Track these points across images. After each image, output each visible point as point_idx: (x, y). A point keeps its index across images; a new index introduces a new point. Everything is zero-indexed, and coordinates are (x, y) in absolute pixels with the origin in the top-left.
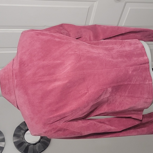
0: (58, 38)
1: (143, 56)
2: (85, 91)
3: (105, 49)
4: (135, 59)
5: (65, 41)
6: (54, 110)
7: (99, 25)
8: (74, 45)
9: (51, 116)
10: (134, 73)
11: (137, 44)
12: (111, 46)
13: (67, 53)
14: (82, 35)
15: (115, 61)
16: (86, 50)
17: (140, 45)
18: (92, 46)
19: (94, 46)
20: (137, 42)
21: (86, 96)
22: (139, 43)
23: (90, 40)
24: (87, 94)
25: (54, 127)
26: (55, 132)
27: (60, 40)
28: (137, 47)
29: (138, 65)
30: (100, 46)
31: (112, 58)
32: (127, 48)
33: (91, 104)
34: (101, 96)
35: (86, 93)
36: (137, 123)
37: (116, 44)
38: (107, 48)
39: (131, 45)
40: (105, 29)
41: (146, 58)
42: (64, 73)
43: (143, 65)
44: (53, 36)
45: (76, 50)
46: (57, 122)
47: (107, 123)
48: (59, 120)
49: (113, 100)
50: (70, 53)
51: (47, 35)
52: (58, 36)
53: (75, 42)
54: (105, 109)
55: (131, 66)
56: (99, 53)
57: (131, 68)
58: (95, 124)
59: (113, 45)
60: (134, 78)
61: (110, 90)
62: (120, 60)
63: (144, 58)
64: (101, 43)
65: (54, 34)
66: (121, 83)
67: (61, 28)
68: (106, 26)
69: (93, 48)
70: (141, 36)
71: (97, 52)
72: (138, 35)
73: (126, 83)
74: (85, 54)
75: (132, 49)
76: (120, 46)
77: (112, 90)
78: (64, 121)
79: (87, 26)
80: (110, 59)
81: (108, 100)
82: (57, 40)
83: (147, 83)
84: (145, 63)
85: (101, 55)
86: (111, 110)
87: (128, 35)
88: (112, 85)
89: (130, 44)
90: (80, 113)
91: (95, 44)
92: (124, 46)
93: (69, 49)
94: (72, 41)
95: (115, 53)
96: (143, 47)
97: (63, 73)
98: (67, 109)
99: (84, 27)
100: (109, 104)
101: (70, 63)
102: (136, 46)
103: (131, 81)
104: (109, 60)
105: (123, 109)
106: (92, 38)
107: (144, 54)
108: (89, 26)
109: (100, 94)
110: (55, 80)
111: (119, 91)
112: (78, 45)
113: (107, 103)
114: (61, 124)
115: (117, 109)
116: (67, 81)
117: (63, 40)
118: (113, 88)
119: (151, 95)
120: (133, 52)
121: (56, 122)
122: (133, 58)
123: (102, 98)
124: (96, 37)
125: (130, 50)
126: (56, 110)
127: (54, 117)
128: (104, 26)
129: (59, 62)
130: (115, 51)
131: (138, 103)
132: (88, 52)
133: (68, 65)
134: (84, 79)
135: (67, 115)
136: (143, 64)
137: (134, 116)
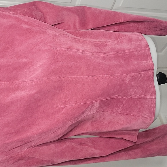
0: (27, 23)
1: (147, 59)
2: (61, 105)
3: (95, 45)
4: (136, 62)
5: (37, 29)
6: (14, 131)
7: (89, 7)
8: (50, 37)
9: (8, 141)
10: (133, 83)
11: (140, 40)
12: (103, 40)
13: (38, 48)
14: (63, 20)
15: (107, 63)
16: (66, 44)
17: (143, 43)
18: (76, 39)
19: (80, 38)
20: (140, 38)
21: (62, 113)
22: (142, 40)
23: (75, 28)
24: (65, 109)
25: (13, 156)
26: (14, 163)
27: (28, 27)
28: (139, 46)
29: (139, 72)
30: (87, 39)
31: (104, 58)
32: (126, 46)
33: (69, 124)
34: (83, 113)
35: (63, 109)
36: (129, 145)
37: (110, 37)
38: (98, 43)
39: (131, 42)
40: (97, 14)
41: (151, 62)
42: (32, 78)
43: (146, 72)
44: (18, 20)
45: (52, 45)
46: (18, 148)
47: (90, 144)
48: (20, 146)
49: (100, 117)
50: (43, 48)
51: (10, 17)
52: (26, 20)
53: (51, 32)
54: (88, 127)
55: (129, 72)
56: (86, 51)
57: (128, 75)
58: (73, 148)
59: (106, 38)
60: (131, 90)
61: (97, 104)
62: (114, 62)
63: (148, 62)
64: (90, 34)
65: (21, 17)
66: (114, 96)
67: (33, 7)
68: (98, 9)
69: (77, 41)
70: (145, 28)
71: (83, 49)
72: (141, 26)
73: (120, 96)
74: (65, 50)
75: (132, 47)
76: (116, 41)
77: (100, 105)
78: (28, 147)
79: (71, 8)
80: (101, 61)
81: (93, 117)
82: (25, 26)
83: (149, 97)
84: (149, 70)
85: (88, 53)
86: (97, 130)
87: (127, 25)
88: (101, 98)
89: (130, 40)
90: (53, 136)
91: (81, 35)
92: (122, 42)
93: (41, 42)
94: (48, 30)
95: (107, 52)
96: (147, 46)
97: (30, 77)
98: (33, 131)
99: (68, 9)
100: (95, 121)
101: (42, 63)
102: (138, 43)
103: (127, 94)
104: (98, 62)
105: (113, 129)
106: (77, 25)
107: (148, 56)
108: (75, 8)
109: (83, 111)
110: (18, 89)
111: (109, 105)
112: (56, 36)
113: (91, 121)
114: (23, 151)
115: (105, 129)
116: (35, 91)
117: (33, 28)
118: (102, 102)
119: (152, 114)
120: (134, 52)
121: (16, 148)
122: (133, 61)
123: (85, 115)
124: (84, 24)
125: (129, 48)
126: (17, 132)
127: (12, 142)
128: (96, 9)
129: (25, 60)
130: (108, 48)
131: (134, 123)
132: (70, 48)
133: (39, 66)
134: (61, 88)
135: (33, 140)
136: (146, 70)
137: (126, 137)
